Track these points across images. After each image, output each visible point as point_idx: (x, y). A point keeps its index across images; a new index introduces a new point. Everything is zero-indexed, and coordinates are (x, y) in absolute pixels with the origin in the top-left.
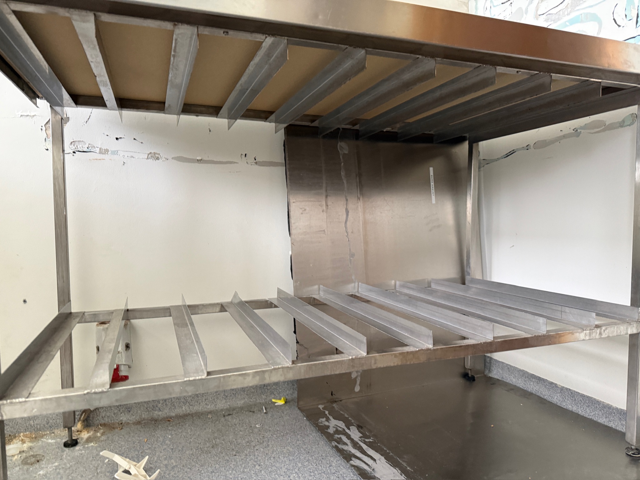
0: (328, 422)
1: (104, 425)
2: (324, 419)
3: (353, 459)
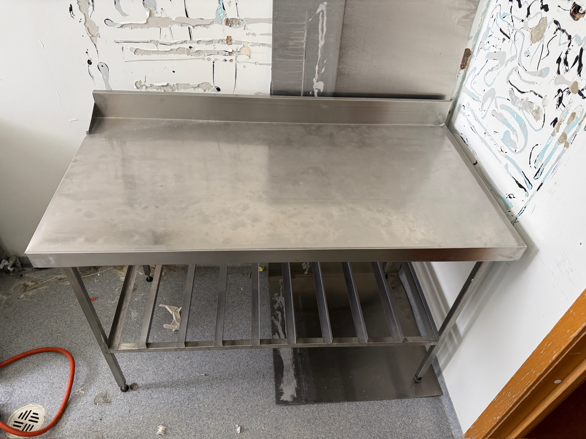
0: (278, 298)
2: (277, 294)
3: (276, 334)
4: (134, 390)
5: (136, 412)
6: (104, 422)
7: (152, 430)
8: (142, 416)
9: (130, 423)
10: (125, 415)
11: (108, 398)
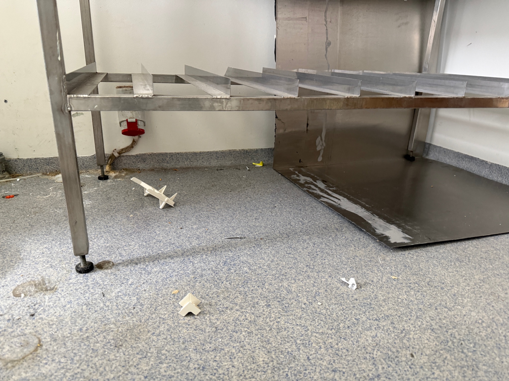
0: (299, 177)
1: (126, 170)
2: (295, 176)
3: (322, 198)
4: (107, 268)
5: (120, 294)
6: (41, 318)
7: (166, 312)
8: (135, 298)
9: (110, 311)
10: (94, 302)
11: (47, 285)
